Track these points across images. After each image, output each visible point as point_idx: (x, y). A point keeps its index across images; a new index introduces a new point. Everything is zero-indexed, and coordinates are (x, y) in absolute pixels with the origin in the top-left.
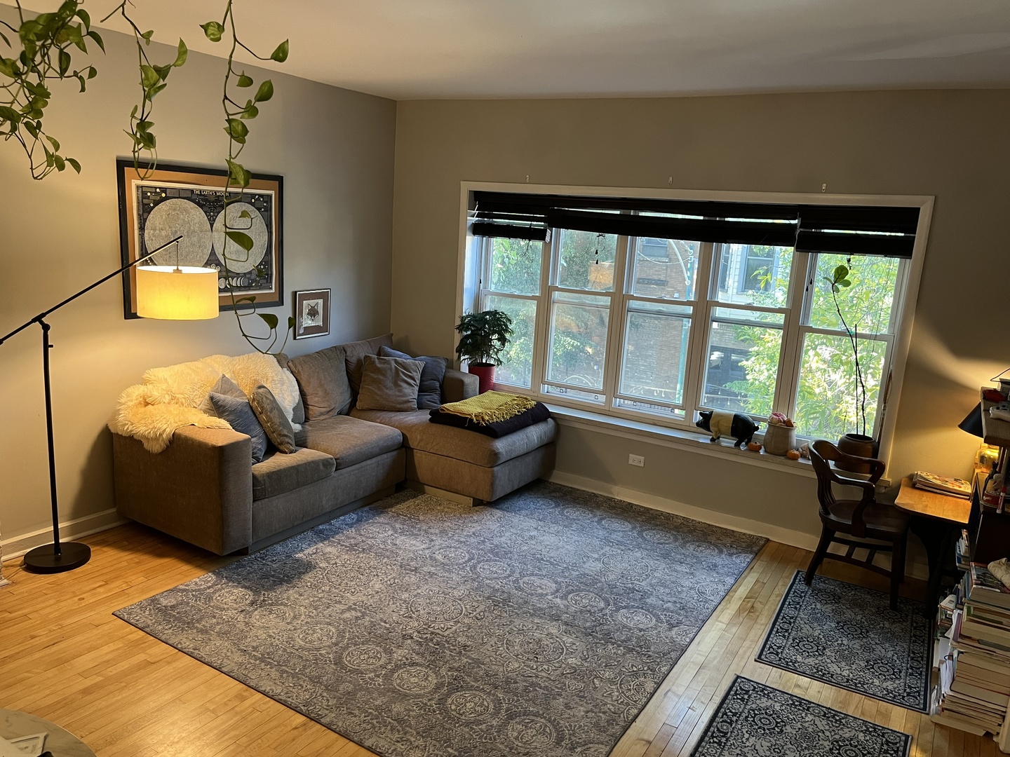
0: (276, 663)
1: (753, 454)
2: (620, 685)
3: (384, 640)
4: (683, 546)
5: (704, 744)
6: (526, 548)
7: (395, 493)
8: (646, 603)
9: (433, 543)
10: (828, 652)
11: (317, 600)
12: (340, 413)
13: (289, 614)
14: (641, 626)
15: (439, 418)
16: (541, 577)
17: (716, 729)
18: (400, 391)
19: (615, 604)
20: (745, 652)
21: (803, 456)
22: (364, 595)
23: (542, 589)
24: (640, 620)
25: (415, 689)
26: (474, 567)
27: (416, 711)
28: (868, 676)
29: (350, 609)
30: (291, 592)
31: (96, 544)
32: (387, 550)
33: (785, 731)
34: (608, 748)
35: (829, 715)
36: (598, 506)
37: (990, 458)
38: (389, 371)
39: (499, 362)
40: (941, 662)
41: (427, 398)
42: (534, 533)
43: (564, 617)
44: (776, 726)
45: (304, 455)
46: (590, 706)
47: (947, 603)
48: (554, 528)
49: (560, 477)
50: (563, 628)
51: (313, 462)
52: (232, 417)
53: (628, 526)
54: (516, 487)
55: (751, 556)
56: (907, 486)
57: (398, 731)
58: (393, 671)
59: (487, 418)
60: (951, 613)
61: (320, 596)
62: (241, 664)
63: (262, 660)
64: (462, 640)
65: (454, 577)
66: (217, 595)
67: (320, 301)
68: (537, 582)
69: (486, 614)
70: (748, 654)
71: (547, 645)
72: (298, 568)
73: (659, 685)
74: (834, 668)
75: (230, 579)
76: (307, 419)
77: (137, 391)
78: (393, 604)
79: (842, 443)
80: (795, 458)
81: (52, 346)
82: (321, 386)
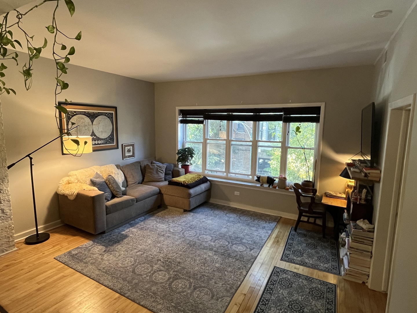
0: (111, 274)
1: (274, 189)
2: (234, 273)
3: (150, 262)
4: (254, 221)
5: (264, 294)
6: (201, 225)
7: (158, 209)
8: (242, 242)
9: (169, 226)
10: (304, 255)
11: (128, 249)
12: (139, 183)
13: (117, 254)
14: (241, 250)
15: (171, 183)
16: (206, 235)
17: (268, 288)
18: (158, 175)
19: (232, 243)
20: (277, 257)
21: (291, 189)
22: (145, 246)
23: (207, 239)
24: (241, 248)
25: (161, 280)
26: (183, 233)
27: (160, 289)
28: (319, 263)
29: (139, 251)
30: (119, 246)
31: (52, 233)
32: (154, 229)
33: (293, 286)
34: (230, 298)
35: (307, 279)
36: (225, 209)
37: (350, 185)
38: (154, 169)
39: (191, 164)
40: (343, 256)
41: (167, 177)
42: (204, 220)
43: (214, 249)
44: (289, 285)
45: (125, 198)
46: (224, 282)
47: (343, 235)
48: (211, 218)
49: (212, 201)
50: (214, 253)
51: (128, 200)
52: (98, 186)
53: (235, 215)
54: (198, 205)
55: (276, 223)
56: (324, 196)
57: (153, 297)
58: (153, 274)
59: (187, 182)
60: (345, 239)
61: (129, 247)
62: (97, 275)
63: (106, 273)
64: (178, 260)
65: (177, 237)
66: (93, 249)
67: (131, 147)
68: (205, 237)
69: (187, 250)
70: (278, 257)
71: (208, 260)
72: (122, 237)
73: (248, 272)
74: (307, 261)
75: (98, 243)
76: (127, 186)
77: (66, 179)
78: (155, 248)
79: (303, 183)
80: (288, 189)
81: (33, 165)
82: (132, 174)
